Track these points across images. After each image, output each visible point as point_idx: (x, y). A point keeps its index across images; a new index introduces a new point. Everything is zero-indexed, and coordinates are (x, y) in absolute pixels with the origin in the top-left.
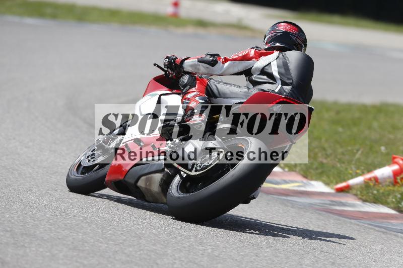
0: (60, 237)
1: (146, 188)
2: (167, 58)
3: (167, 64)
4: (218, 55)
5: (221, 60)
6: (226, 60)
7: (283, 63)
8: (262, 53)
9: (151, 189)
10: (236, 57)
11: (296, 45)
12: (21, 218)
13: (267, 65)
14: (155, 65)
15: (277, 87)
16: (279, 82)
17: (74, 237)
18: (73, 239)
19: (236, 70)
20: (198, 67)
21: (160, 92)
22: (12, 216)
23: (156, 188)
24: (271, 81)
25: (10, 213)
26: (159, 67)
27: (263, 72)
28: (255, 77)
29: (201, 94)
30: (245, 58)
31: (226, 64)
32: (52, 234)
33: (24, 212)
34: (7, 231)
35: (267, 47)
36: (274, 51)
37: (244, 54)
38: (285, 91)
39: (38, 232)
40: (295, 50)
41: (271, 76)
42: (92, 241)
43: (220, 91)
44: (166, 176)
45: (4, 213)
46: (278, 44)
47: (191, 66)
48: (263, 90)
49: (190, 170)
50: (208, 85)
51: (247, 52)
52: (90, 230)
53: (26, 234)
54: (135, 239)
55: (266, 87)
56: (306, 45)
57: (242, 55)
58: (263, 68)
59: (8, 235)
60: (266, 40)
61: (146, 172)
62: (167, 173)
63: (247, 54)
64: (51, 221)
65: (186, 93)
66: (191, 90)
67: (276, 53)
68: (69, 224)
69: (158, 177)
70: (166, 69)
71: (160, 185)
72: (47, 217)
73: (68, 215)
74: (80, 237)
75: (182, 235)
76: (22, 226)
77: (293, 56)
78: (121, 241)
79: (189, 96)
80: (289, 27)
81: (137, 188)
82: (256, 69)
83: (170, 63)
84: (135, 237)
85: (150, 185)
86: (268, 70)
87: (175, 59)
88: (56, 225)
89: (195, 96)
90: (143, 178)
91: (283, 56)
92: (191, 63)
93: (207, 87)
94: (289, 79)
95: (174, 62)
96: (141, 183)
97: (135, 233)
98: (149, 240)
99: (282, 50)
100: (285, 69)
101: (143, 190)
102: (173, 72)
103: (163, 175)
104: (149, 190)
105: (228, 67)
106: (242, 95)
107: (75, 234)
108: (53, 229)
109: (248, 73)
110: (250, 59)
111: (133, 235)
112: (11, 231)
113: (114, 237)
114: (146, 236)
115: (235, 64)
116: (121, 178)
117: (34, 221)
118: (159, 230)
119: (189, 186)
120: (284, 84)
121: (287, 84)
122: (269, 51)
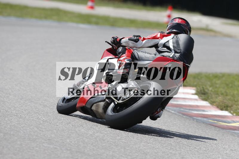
0: (99, 154)
1: (96, 111)
2: (112, 38)
3: (112, 41)
4: (140, 36)
5: (141, 39)
6: (144, 39)
7: (176, 41)
8: (164, 35)
9: (99, 111)
10: (150, 37)
11: (184, 31)
12: (76, 142)
13: (166, 42)
14: (106, 42)
15: (171, 55)
16: (173, 51)
17: (107, 154)
18: (107, 155)
19: (150, 45)
20: (129, 43)
21: (108, 57)
22: (71, 141)
23: (101, 110)
24: (168, 51)
25: (70, 139)
26: (108, 43)
27: (164, 46)
28: (160, 49)
29: (128, 58)
30: (155, 38)
31: (144, 41)
32: (94, 152)
33: (78, 139)
34: (68, 150)
35: (168, 32)
36: (172, 34)
37: (154, 35)
38: (176, 57)
39: (86, 151)
40: (184, 34)
41: (168, 48)
42: (118, 156)
43: (139, 56)
44: (106, 103)
45: (66, 139)
46: (174, 30)
47: (125, 42)
48: (163, 56)
49: (119, 100)
50: (133, 52)
51: (156, 35)
52: (117, 150)
53: (79, 152)
54: (144, 155)
55: (165, 54)
56: (190, 31)
57: (153, 36)
58: (165, 44)
59: (68, 152)
60: (168, 28)
61: (96, 101)
62: (107, 102)
63: (156, 36)
64: (94, 144)
65: (120, 57)
66: (123, 56)
67: (172, 35)
68: (104, 146)
69: (102, 104)
70: (112, 44)
71: (103, 109)
72: (92, 142)
73: (104, 141)
74: (111, 154)
75: (171, 153)
76: (77, 147)
77: (182, 37)
78: (135, 156)
79: (121, 59)
80: (180, 21)
81: (92, 110)
82: (161, 44)
83: (114, 41)
84: (144, 154)
85: (98, 109)
86: (167, 44)
87: (117, 38)
88: (97, 147)
89: (124, 59)
90: (95, 104)
91: (176, 37)
92: (124, 41)
93: (132, 54)
94: (179, 50)
95: (116, 40)
96: (94, 108)
97: (143, 152)
98: (152, 155)
99: (176, 33)
100: (177, 44)
101: (94, 111)
102: (116, 46)
103: (105, 103)
104: (97, 112)
105: (145, 43)
106: (152, 58)
107: (108, 152)
108: (95, 149)
109: (156, 46)
110: (158, 38)
111: (143, 153)
112: (70, 150)
113: (131, 154)
114: (150, 153)
115: (149, 41)
116: (84, 105)
117: (84, 144)
118: (158, 150)
119: (119, 109)
120: (176, 52)
121: (177, 53)
122: (169, 34)
